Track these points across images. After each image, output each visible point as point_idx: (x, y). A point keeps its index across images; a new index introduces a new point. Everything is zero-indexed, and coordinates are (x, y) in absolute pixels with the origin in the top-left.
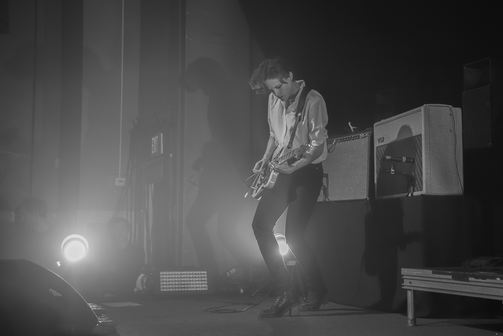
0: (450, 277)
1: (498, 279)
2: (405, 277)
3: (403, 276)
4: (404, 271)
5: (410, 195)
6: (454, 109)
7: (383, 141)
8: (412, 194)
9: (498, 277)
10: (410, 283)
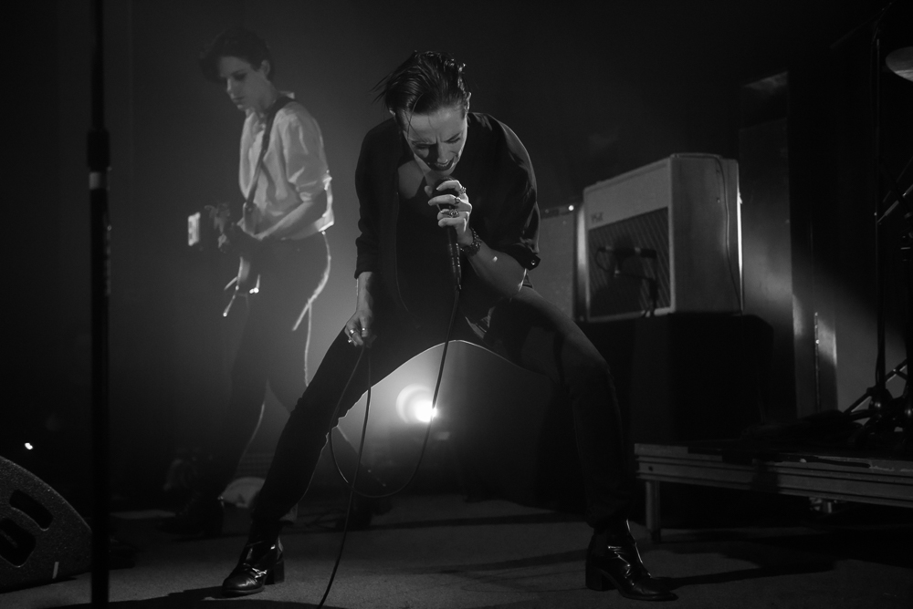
0: (720, 458)
1: (803, 461)
2: (641, 459)
3: (638, 456)
4: (640, 449)
5: (648, 314)
6: (725, 162)
7: (600, 219)
8: (652, 313)
9: (803, 458)
10: (651, 469)
